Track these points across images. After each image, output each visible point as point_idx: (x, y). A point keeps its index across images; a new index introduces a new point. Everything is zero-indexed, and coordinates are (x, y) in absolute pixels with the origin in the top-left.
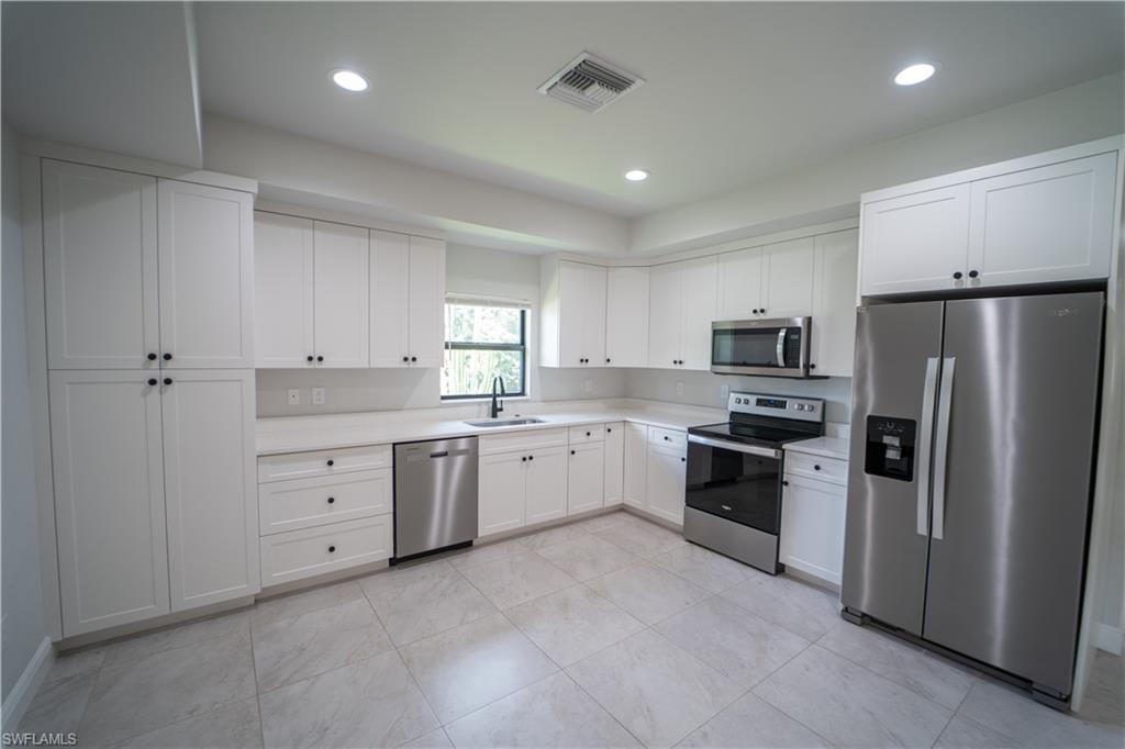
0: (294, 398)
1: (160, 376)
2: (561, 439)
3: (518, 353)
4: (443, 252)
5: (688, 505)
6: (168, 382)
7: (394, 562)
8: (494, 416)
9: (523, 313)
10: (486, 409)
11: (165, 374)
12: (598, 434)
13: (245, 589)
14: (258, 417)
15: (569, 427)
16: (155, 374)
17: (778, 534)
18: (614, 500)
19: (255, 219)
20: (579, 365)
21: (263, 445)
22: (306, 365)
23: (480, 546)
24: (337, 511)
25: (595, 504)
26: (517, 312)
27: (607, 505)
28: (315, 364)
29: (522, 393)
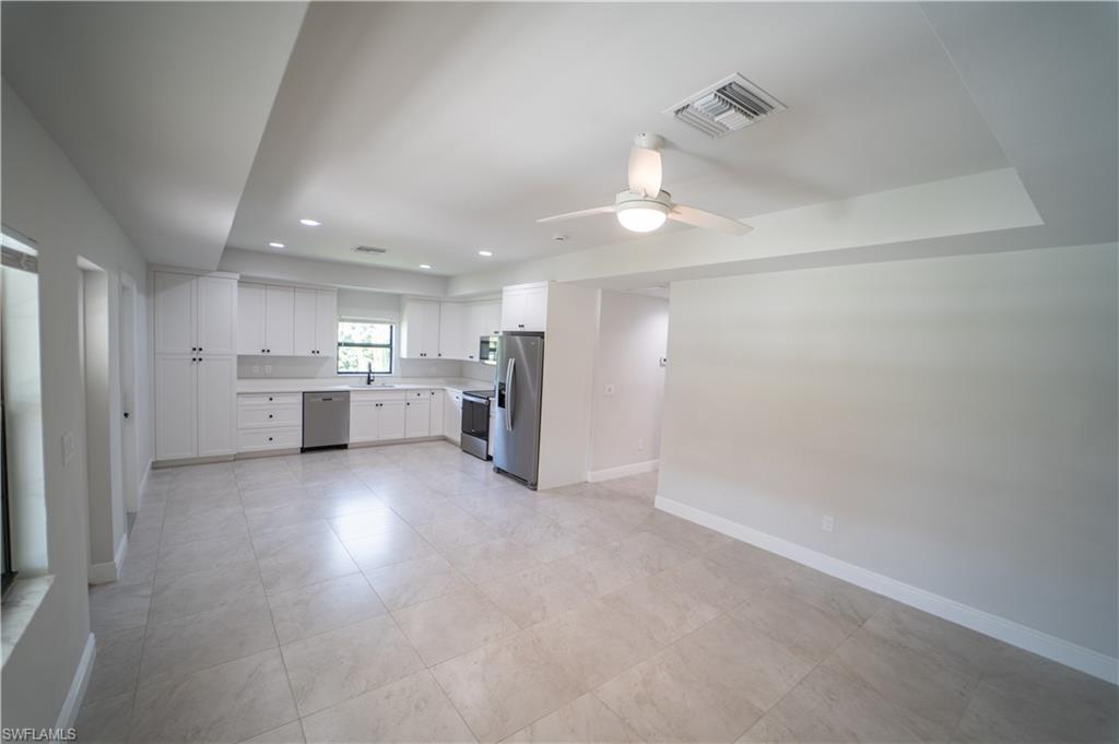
0: (256, 369)
1: (197, 357)
2: (402, 396)
3: (388, 350)
4: (335, 298)
5: (464, 432)
6: (200, 360)
7: (304, 450)
8: (369, 383)
9: (391, 327)
10: (365, 380)
11: (199, 357)
12: (426, 395)
13: (230, 451)
14: (239, 378)
15: (406, 390)
16: (194, 357)
17: (487, 440)
18: (438, 432)
19: (239, 286)
20: (419, 357)
21: (239, 390)
22: (261, 354)
23: (352, 448)
24: (273, 422)
25: (424, 433)
26: (388, 326)
27: (432, 435)
28: (266, 354)
29: (390, 372)
